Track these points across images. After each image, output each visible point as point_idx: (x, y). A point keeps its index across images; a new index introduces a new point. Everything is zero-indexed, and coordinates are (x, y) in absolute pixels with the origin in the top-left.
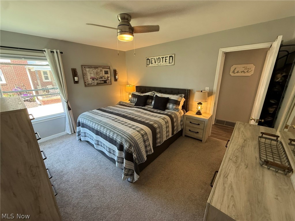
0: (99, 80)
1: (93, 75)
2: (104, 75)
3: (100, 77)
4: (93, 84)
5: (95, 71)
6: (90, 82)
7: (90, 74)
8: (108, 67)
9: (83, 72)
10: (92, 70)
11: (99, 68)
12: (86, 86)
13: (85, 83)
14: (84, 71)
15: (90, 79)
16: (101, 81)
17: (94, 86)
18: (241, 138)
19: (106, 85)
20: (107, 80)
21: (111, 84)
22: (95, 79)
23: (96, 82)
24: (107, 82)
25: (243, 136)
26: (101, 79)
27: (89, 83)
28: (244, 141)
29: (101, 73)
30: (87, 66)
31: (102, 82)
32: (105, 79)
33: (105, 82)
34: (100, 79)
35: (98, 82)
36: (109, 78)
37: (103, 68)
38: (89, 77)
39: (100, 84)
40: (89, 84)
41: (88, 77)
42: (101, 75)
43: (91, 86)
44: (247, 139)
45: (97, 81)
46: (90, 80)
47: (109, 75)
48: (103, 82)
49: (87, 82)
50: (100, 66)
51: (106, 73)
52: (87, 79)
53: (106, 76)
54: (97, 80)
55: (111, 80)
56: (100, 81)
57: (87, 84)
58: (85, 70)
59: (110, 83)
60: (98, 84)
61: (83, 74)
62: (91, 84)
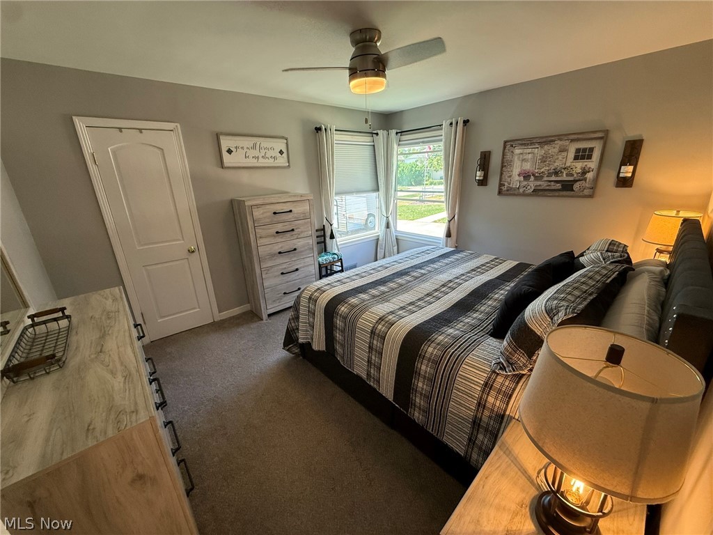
0: (546, 179)
1: (528, 166)
2: (568, 164)
3: (552, 171)
4: (521, 190)
5: (539, 152)
6: (515, 185)
7: (522, 162)
8: (600, 135)
9: (503, 158)
10: (530, 150)
11: (556, 142)
12: (500, 193)
13: (501, 185)
14: (508, 156)
15: (519, 175)
16: (553, 183)
17: (524, 195)
18: (111, 350)
19: (572, 197)
20: (576, 181)
21: (591, 196)
22: (532, 177)
23: (532, 184)
24: (576, 186)
25: (107, 360)
26: (553, 178)
27: (511, 186)
28: (103, 350)
29: (560, 157)
30: (520, 142)
31: (553, 188)
32: (571, 179)
33: (567, 187)
34: (550, 175)
35: (540, 185)
36: (590, 176)
37: (572, 141)
38: (516, 171)
39: (546, 193)
40: (511, 188)
41: (514, 170)
42: (556, 164)
43: (514, 195)
44: (96, 358)
45: (538, 183)
46: (517, 178)
47: (593, 164)
48: (559, 186)
49: (506, 184)
50: (560, 137)
51: (583, 155)
52: (510, 176)
53: (579, 165)
54: (537, 178)
55: (596, 179)
56: (546, 184)
57: (504, 189)
58: (512, 152)
59: (587, 192)
60: (537, 192)
61: (503, 162)
62: (515, 189)
